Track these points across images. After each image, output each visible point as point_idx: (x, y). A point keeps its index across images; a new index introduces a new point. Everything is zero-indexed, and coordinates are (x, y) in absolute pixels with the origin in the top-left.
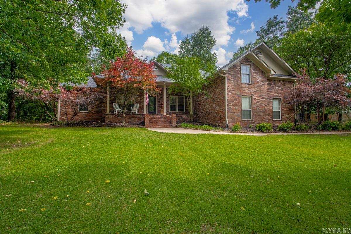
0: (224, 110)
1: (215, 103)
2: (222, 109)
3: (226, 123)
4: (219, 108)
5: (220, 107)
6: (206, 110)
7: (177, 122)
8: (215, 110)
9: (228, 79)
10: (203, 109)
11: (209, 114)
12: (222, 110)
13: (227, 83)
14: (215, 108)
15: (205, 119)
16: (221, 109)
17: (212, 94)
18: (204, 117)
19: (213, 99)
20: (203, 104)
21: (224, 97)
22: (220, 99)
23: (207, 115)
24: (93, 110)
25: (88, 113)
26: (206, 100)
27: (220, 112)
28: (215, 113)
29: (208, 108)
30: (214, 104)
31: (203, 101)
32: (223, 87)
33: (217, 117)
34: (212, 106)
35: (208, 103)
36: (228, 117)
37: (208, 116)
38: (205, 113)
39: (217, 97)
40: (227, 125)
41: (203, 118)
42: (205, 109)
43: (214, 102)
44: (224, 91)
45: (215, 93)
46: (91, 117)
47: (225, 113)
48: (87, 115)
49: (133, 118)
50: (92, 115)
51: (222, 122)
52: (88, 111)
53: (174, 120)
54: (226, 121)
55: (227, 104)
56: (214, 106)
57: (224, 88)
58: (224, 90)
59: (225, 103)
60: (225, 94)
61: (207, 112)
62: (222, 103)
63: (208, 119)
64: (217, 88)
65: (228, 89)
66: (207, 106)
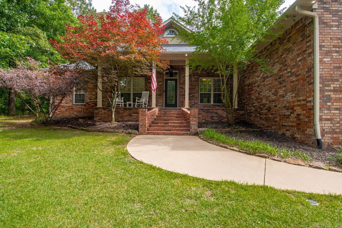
0: (310, 101)
1: (285, 86)
2: (304, 98)
3: (315, 135)
4: (295, 97)
5: (297, 95)
6: (264, 101)
7: (200, 125)
8: (284, 100)
9: (321, 22)
10: (257, 98)
11: (269, 109)
12: (302, 103)
13: (321, 34)
14: (283, 97)
15: (261, 118)
16: (301, 98)
17: (277, 67)
18: (258, 115)
19: (280, 78)
20: (256, 90)
21: (311, 69)
22: (297, 76)
23: (264, 111)
24: (90, 102)
25: (85, 105)
26: (264, 81)
27: (298, 105)
28: (284, 107)
29: (267, 98)
30: (280, 88)
31: (256, 84)
32: (308, 44)
33: (288, 117)
34: (275, 94)
35: (267, 87)
36: (321, 119)
37: (266, 114)
38: (261, 106)
39: (288, 72)
40: (318, 141)
41: (256, 116)
42: (261, 99)
43: (281, 84)
44: (309, 54)
45: (284, 64)
46: (88, 111)
47: (313, 108)
48: (84, 109)
50: (89, 109)
51: (303, 131)
52: (85, 104)
53: (193, 121)
54: (315, 130)
55: (318, 86)
56: (281, 92)
57: (312, 46)
58: (311, 50)
59: (313, 83)
60: (313, 60)
61: (264, 105)
62: (303, 85)
63: (267, 119)
64: (289, 50)
65: (321, 47)
66: (266, 93)
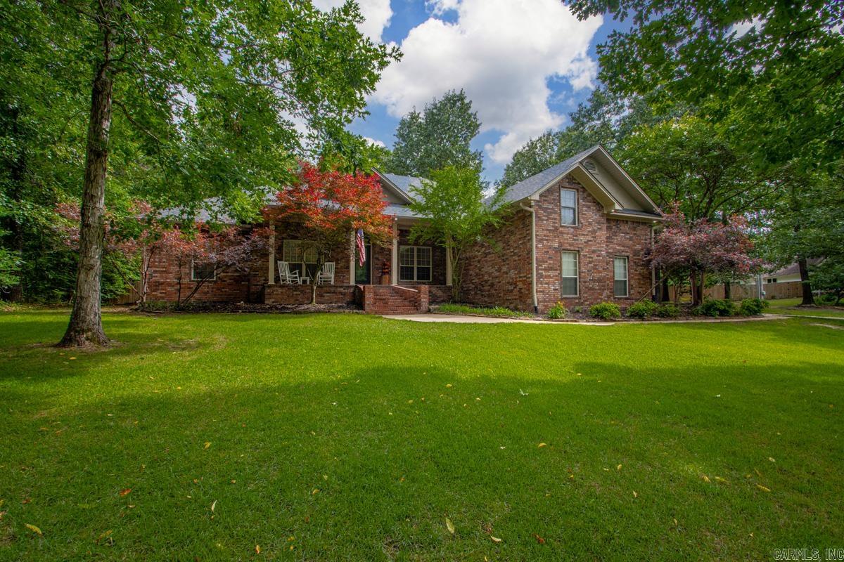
0: (529, 278)
1: (508, 264)
2: (525, 274)
3: (533, 303)
4: (517, 274)
5: (519, 273)
6: (486, 278)
7: (430, 303)
8: (507, 277)
9: (537, 216)
10: (477, 275)
11: (492, 285)
12: (524, 279)
13: (536, 225)
14: (507, 274)
15: (482, 295)
16: (522, 275)
17: (501, 245)
18: (479, 292)
19: (503, 256)
20: (476, 266)
21: (530, 252)
22: (519, 256)
23: (486, 288)
24: (226, 277)
25: (215, 282)
26: (486, 257)
27: (520, 281)
28: (508, 283)
29: (490, 274)
30: (504, 265)
31: (477, 259)
32: (528, 232)
33: (512, 291)
34: (499, 270)
35: (490, 263)
36: (537, 292)
37: (489, 291)
38: (483, 283)
39: (511, 252)
40: (536, 308)
41: (476, 294)
42: (482, 275)
43: (504, 261)
44: (529, 240)
45: (507, 243)
46: (222, 291)
47: (531, 283)
48: (213, 288)
49: (328, 294)
50: (223, 288)
51: (525, 302)
52: (215, 279)
53: (425, 298)
54: (533, 300)
55: (535, 265)
56: (505, 269)
57: (530, 234)
58: (529, 238)
59: (531, 264)
60: (531, 245)
61: (486, 282)
62: (524, 264)
63: (489, 296)
64: (512, 233)
65: (537, 235)
66: (487, 269)
